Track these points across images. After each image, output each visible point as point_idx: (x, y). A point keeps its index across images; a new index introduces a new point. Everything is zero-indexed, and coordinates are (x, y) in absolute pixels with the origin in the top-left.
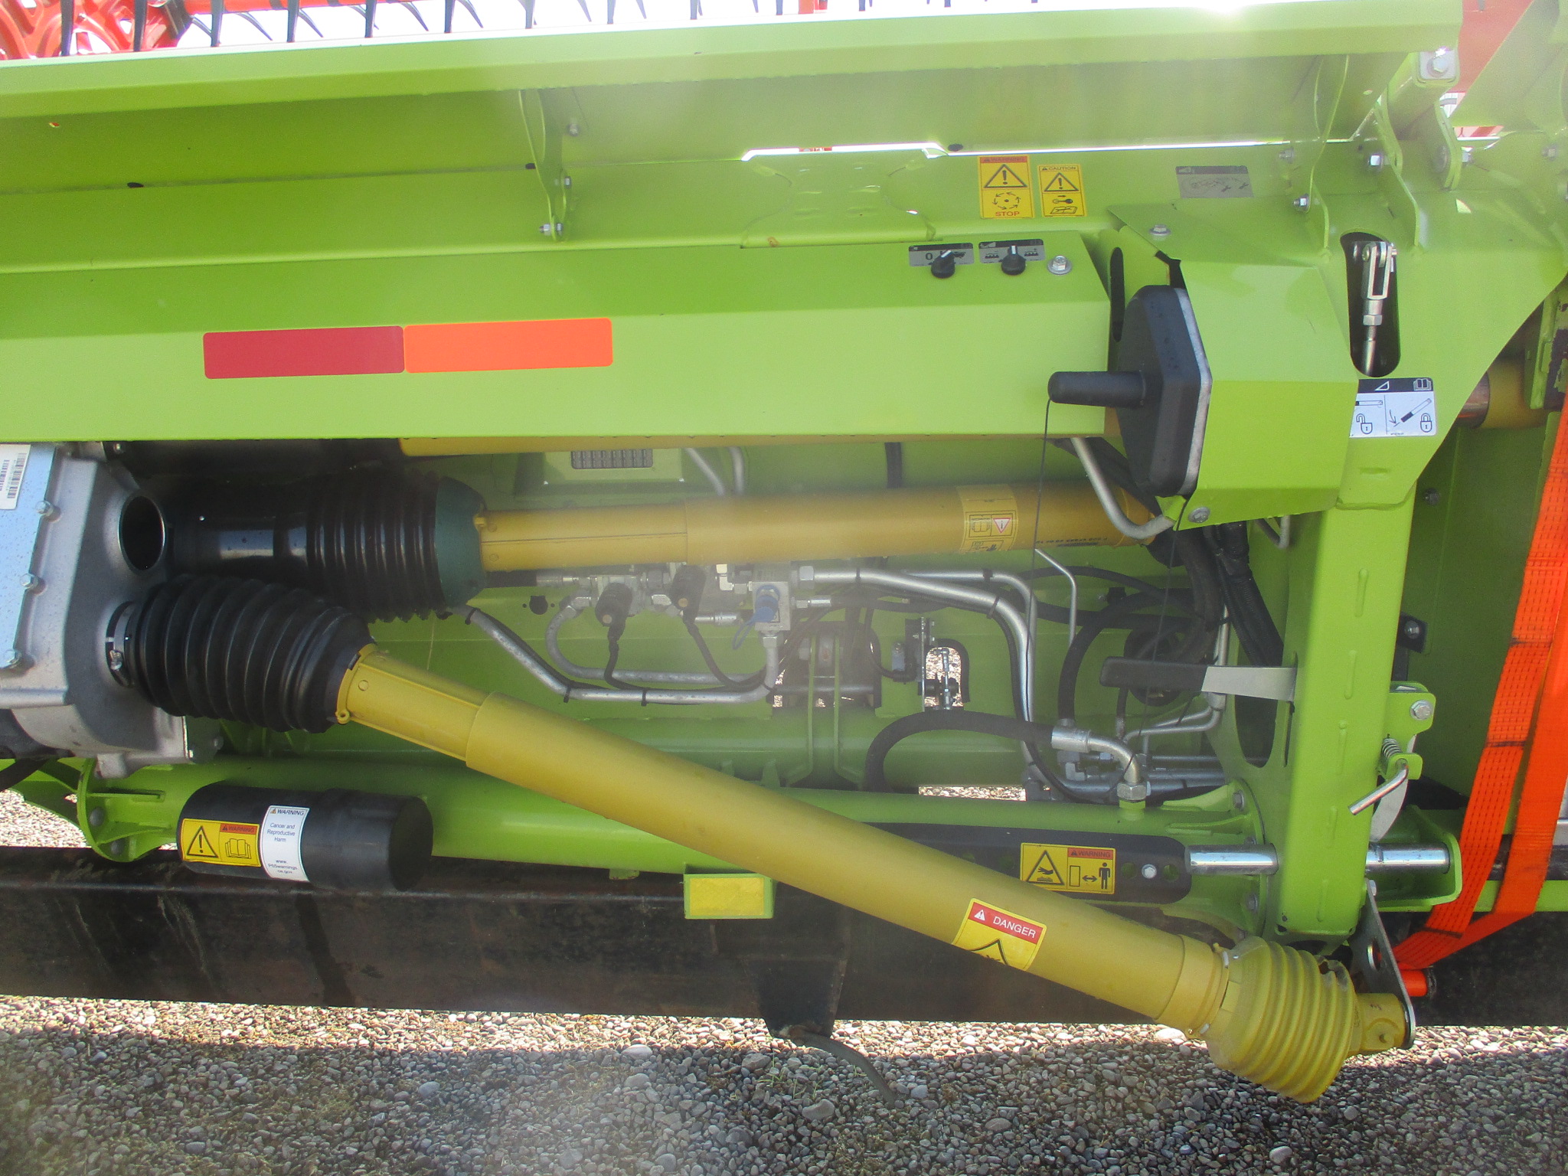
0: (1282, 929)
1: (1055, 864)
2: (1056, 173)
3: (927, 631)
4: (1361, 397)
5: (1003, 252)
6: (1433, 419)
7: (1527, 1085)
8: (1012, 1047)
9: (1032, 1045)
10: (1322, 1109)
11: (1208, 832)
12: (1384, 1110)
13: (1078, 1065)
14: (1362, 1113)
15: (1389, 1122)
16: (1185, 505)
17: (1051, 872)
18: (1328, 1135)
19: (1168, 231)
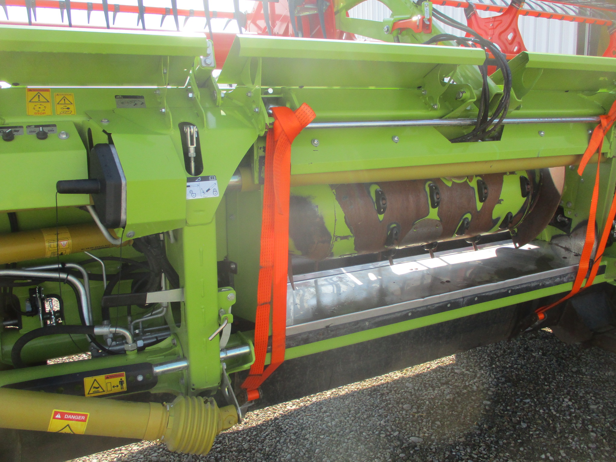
0: (193, 389)
1: (100, 383)
2: (63, 97)
3: (40, 292)
4: (188, 184)
5: (37, 130)
6: (218, 191)
7: (305, 418)
8: (113, 459)
9: (122, 456)
10: (237, 448)
11: (163, 357)
12: (258, 441)
13: (141, 458)
14: (250, 445)
15: (260, 446)
16: (124, 231)
17: (98, 388)
18: (239, 457)
19: (108, 121)
